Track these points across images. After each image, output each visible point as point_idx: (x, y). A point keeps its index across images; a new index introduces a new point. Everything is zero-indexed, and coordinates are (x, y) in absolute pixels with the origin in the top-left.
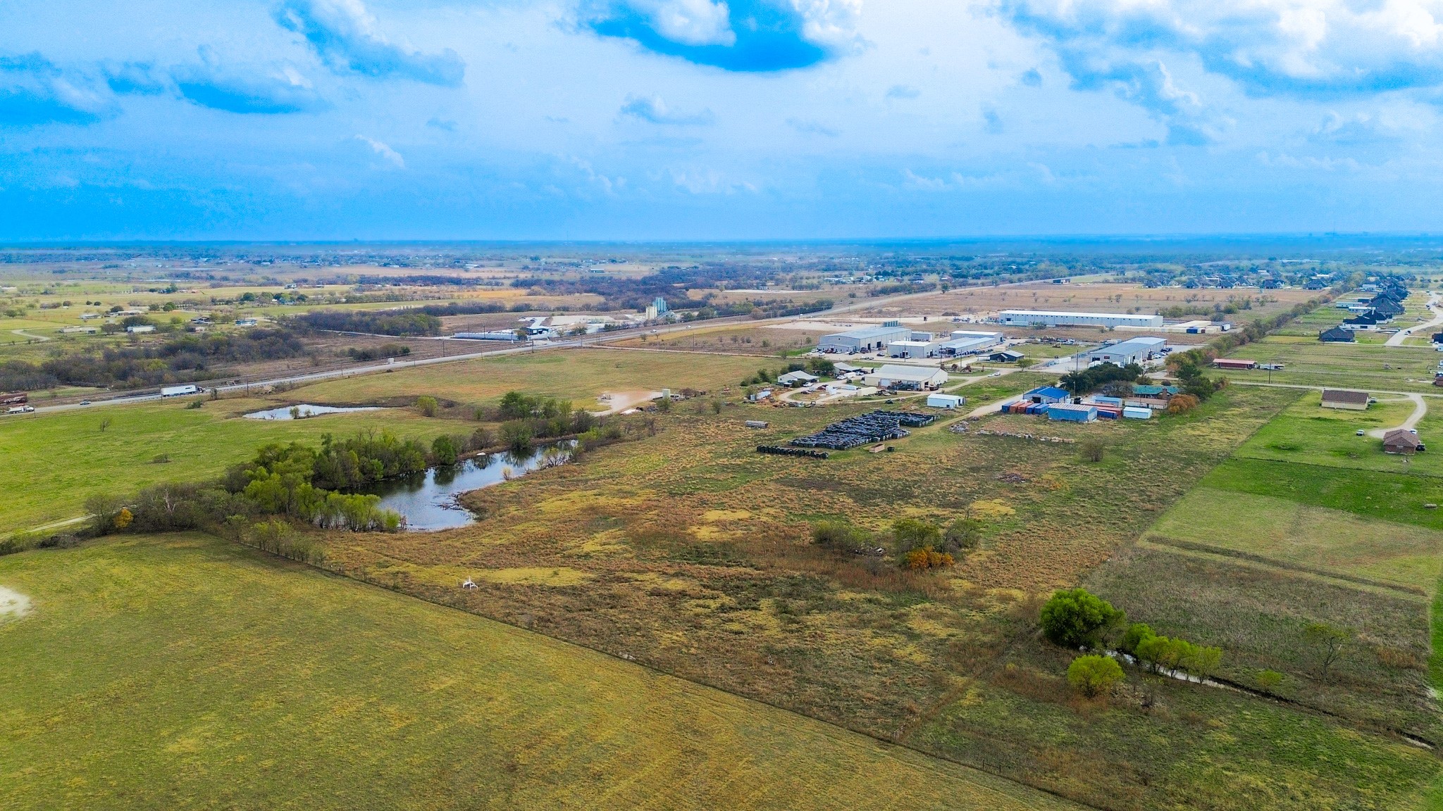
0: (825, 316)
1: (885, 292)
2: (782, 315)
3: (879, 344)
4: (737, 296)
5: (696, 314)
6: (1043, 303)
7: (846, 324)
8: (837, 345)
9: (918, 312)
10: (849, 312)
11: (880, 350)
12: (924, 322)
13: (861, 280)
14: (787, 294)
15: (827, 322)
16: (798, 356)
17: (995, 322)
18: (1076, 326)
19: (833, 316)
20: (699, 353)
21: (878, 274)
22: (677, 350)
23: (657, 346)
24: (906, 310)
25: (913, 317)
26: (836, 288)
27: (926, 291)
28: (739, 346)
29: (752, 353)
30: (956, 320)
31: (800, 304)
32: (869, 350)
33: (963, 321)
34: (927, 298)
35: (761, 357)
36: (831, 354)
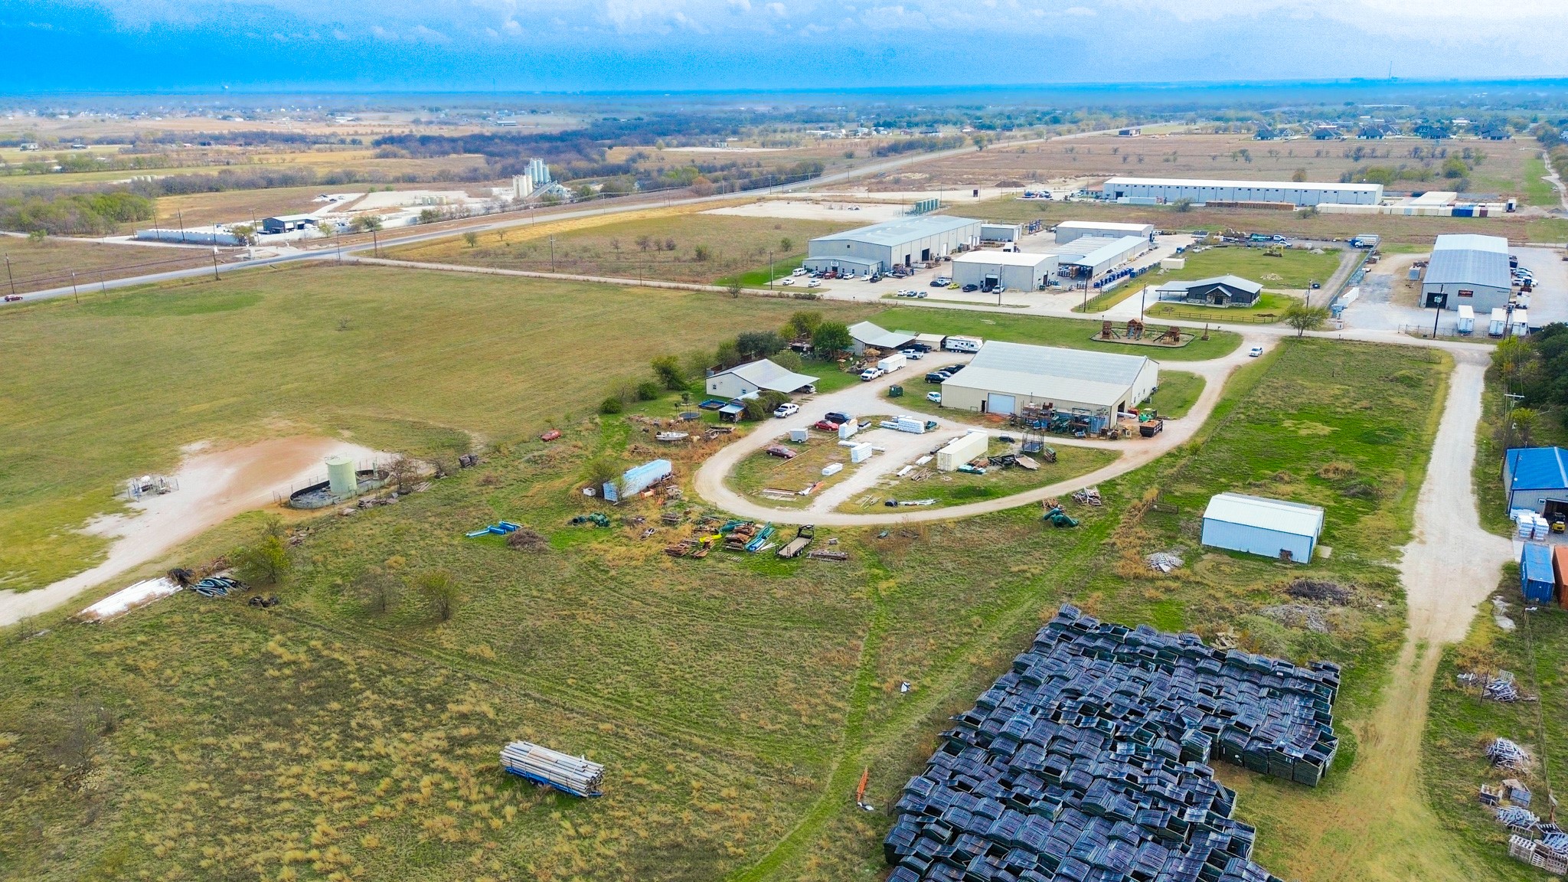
0: (813, 189)
1: (895, 149)
2: (745, 189)
3: (926, 254)
4: (680, 156)
5: (598, 188)
6: (1136, 164)
7: (850, 205)
8: (843, 259)
9: (956, 182)
10: (849, 182)
11: (929, 267)
12: (976, 199)
13: (855, 133)
14: (754, 153)
15: (817, 202)
16: (761, 292)
17: (1097, 197)
18: (1243, 206)
19: (824, 189)
20: (561, 279)
21: (877, 125)
22: (521, 269)
23: (488, 259)
24: (936, 177)
25: (951, 189)
26: (824, 145)
27: (954, 147)
28: (649, 258)
29: (672, 277)
30: (1028, 195)
31: (773, 169)
32: (908, 269)
33: (1041, 196)
34: (960, 159)
35: (688, 289)
36: (833, 280)
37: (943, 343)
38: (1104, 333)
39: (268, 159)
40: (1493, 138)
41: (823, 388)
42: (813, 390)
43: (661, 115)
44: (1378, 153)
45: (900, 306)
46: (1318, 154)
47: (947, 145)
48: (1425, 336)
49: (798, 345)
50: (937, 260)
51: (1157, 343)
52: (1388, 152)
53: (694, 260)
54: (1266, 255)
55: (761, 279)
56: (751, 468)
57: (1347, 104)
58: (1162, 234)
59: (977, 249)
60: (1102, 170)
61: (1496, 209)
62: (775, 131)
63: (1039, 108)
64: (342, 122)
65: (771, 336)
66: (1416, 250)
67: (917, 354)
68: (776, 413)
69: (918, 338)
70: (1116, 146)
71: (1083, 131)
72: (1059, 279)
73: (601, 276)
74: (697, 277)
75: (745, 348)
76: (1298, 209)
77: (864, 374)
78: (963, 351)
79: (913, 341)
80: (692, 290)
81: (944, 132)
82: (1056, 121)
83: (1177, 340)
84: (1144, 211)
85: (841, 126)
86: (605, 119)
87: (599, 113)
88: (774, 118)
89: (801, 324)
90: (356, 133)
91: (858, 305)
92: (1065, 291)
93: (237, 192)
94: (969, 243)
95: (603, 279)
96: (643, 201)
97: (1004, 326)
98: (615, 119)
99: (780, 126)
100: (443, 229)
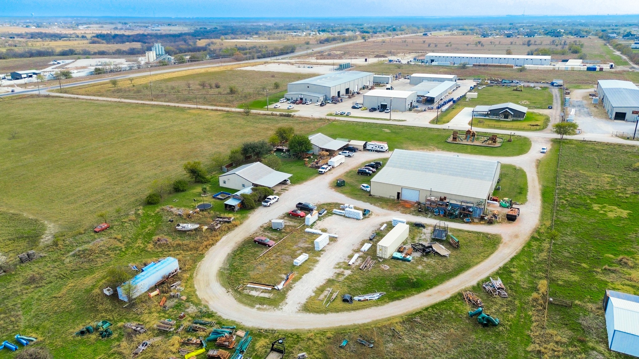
0: (291, 58)
1: (327, 41)
2: (259, 58)
3: (347, 91)
4: (229, 42)
5: (188, 57)
6: (435, 47)
7: (308, 66)
8: (305, 94)
9: (356, 55)
10: (307, 55)
11: (350, 97)
12: (366, 63)
13: (310, 34)
14: (264, 42)
15: (292, 64)
16: (262, 112)
17: (422, 62)
18: (490, 66)
19: (296, 58)
20: (154, 105)
21: (319, 31)
22: (136, 99)
23: (121, 94)
24: (346, 53)
25: (354, 58)
26: (296, 39)
27: (353, 40)
28: (205, 93)
29: (215, 103)
30: (390, 61)
31: (272, 49)
32: (339, 99)
33: (396, 62)
34: (356, 45)
35: (222, 111)
36: (301, 105)
37: (365, 146)
38: (453, 138)
39: (36, 44)
40: (581, 37)
41: (295, 181)
42: (289, 182)
43: (225, 27)
44: (537, 43)
45: (337, 121)
46: (512, 43)
47: (350, 39)
48: (628, 138)
49: (280, 147)
50: (353, 94)
51: (484, 144)
52: (541, 43)
53: (228, 94)
54: (514, 90)
55: (262, 105)
56: (241, 258)
57: (510, 24)
58: (459, 79)
59: (372, 88)
60: (420, 50)
61: (606, 67)
62: (275, 33)
63: (386, 25)
64: (81, 28)
65: (263, 144)
66: (583, 87)
67: (351, 154)
68: (263, 203)
69: (350, 143)
70: (424, 40)
71: (407, 34)
72: (417, 104)
73: (177, 103)
74: (228, 103)
75: (247, 152)
76: (516, 67)
77: (320, 170)
78: (376, 151)
79: (348, 145)
80: (225, 111)
81: (348, 34)
82: (394, 30)
83: (495, 142)
84: (445, 68)
85: (303, 31)
86: (200, 28)
87: (198, 26)
88: (275, 29)
89: (282, 135)
90: (85, 33)
91: (314, 120)
92: (422, 111)
93: (15, 59)
94: (368, 85)
95: (177, 105)
96: (210, 63)
97: (395, 133)
98: (205, 28)
99: (277, 31)
100: (105, 77)
